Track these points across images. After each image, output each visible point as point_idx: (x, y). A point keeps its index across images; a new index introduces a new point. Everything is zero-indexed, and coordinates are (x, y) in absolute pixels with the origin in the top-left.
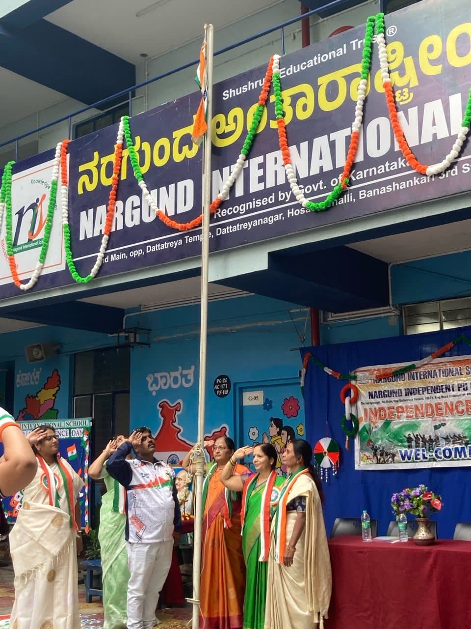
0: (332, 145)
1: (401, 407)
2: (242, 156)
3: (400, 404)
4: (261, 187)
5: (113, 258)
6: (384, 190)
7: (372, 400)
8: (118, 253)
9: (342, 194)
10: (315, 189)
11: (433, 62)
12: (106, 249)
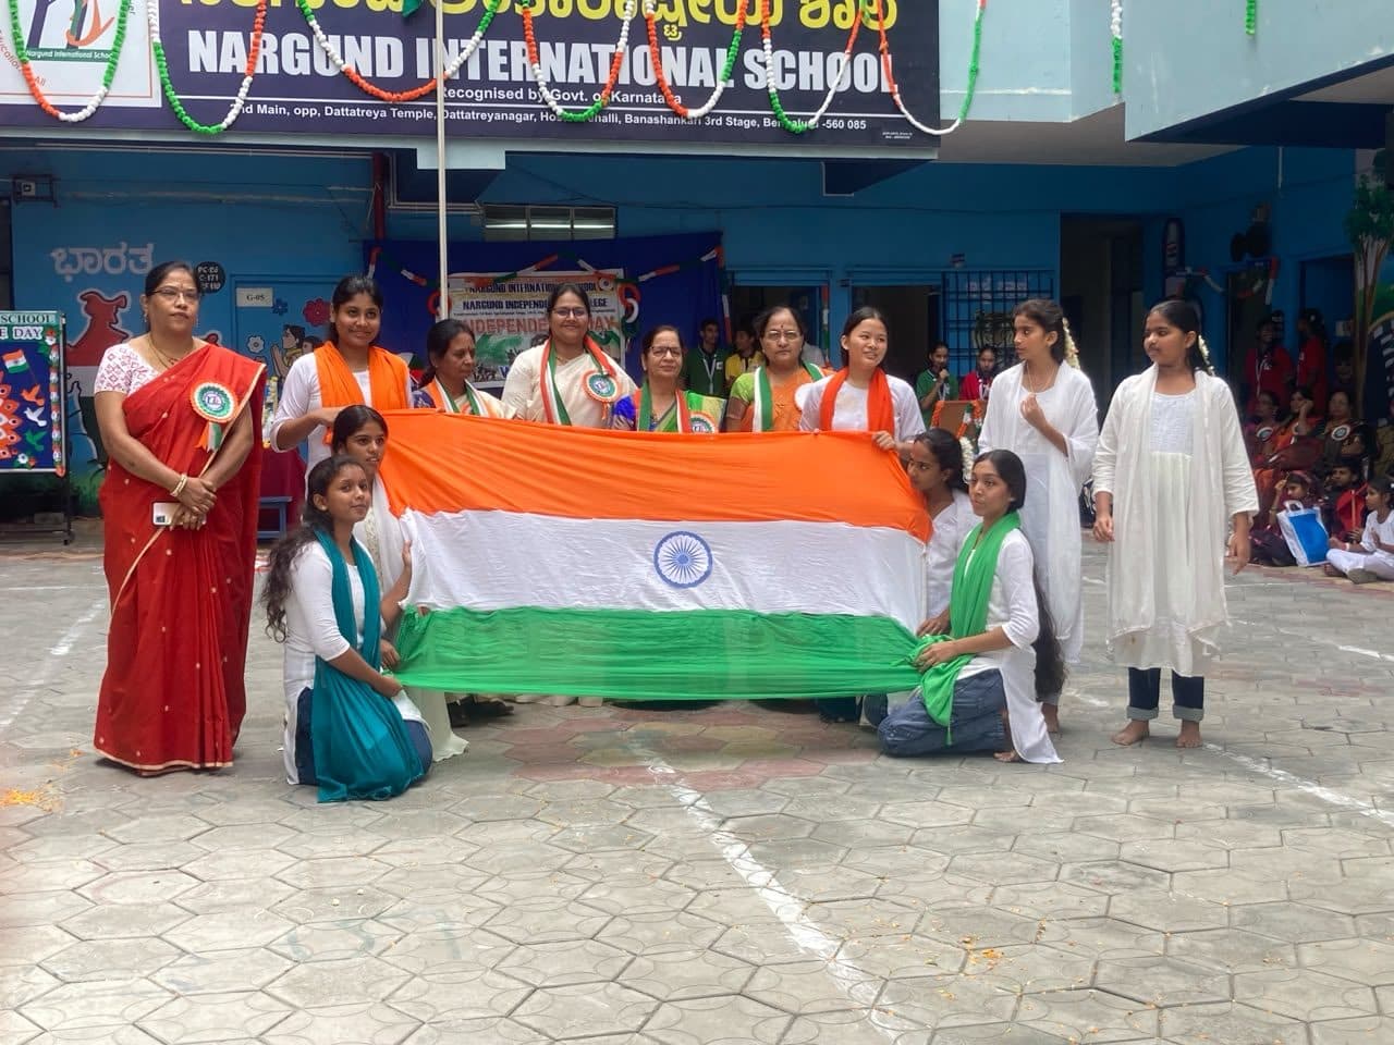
0: (594, 56)
1: (502, 321)
2: (479, 34)
3: (500, 317)
4: (504, 77)
5: (262, 110)
6: (651, 120)
7: (465, 312)
8: (270, 104)
9: (602, 112)
10: (575, 99)
11: (702, 10)
12: (248, 95)
